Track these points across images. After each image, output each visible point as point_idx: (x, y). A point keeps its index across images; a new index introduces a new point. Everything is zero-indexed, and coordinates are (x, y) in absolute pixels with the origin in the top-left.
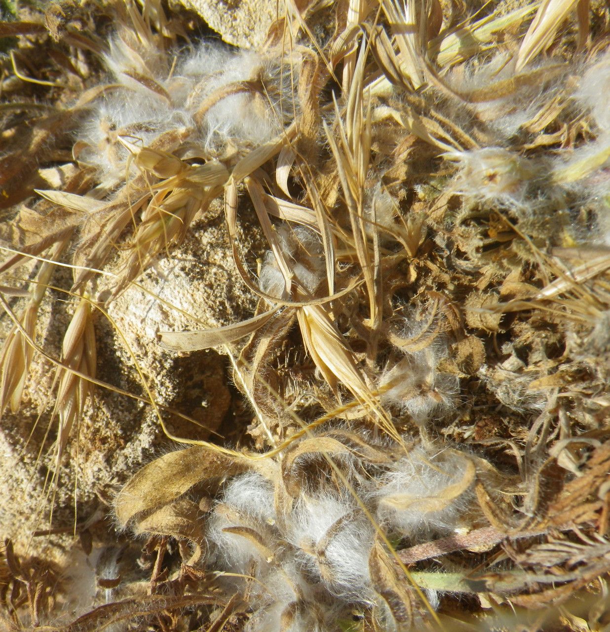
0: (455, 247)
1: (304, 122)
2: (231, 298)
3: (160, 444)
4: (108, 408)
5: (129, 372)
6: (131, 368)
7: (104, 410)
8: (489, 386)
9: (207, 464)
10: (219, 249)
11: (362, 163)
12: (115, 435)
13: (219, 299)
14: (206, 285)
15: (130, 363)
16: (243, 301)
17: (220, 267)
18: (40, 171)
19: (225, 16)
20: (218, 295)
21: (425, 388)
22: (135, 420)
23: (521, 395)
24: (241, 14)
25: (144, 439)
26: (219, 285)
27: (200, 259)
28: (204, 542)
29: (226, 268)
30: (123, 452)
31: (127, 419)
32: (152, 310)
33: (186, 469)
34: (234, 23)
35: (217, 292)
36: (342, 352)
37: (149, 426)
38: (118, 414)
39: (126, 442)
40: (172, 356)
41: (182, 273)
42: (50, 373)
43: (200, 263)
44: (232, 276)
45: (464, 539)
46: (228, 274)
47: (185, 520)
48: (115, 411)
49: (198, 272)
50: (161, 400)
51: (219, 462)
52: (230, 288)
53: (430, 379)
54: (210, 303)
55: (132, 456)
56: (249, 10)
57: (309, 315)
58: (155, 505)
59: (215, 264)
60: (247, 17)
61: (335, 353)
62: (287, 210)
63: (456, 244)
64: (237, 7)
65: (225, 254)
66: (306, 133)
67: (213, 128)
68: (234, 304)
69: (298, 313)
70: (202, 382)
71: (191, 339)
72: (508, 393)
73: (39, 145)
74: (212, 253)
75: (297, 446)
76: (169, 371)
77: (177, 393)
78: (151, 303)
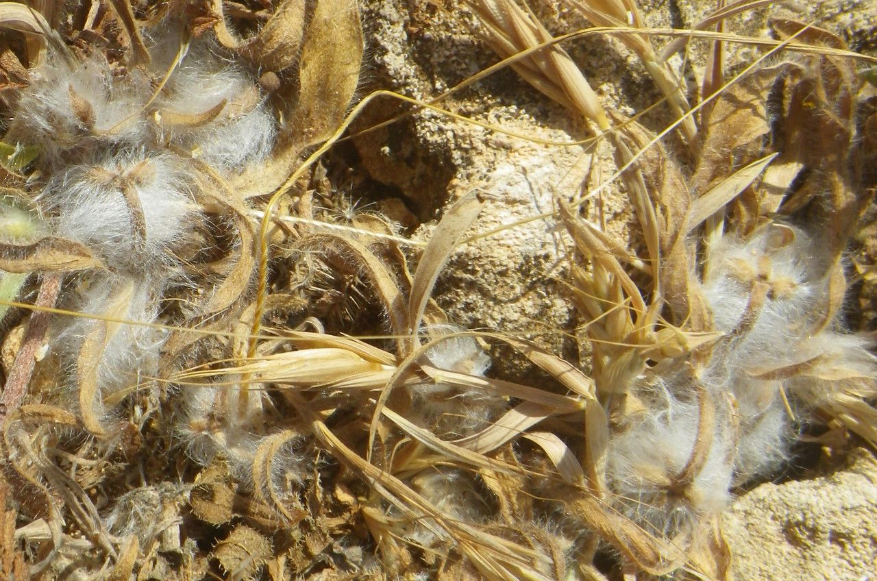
0: (334, 566)
1: (595, 509)
2: (472, 286)
3: (376, 75)
4: (465, 45)
5: (484, 103)
6: (487, 109)
7: (466, 37)
8: (168, 485)
9: (314, 116)
10: (536, 312)
11: (481, 562)
12: (428, 26)
13: (481, 273)
14: (507, 269)
15: (492, 114)
16: (459, 296)
17: (516, 300)
18: (801, 166)
19: (786, 512)
20: (486, 276)
21: (215, 424)
22: (428, 60)
23: (136, 514)
24: (773, 529)
25: (397, 62)
26: (497, 283)
27: (543, 283)
28: (228, 57)
29: (509, 305)
30: (402, 24)
31: (436, 55)
32: (528, 191)
33: (325, 91)
34: (771, 513)
35: (491, 277)
36: (314, 380)
37: (407, 77)
38: (449, 50)
39: (410, 34)
40: (461, 170)
41: (542, 253)
42: (556, 9)
43: (539, 279)
44: (495, 304)
45: (33, 350)
46: (501, 301)
47: (270, 51)
48: (454, 49)
49: (529, 271)
50: (426, 113)
51: (306, 130)
52: (484, 294)
53: (220, 438)
54: (484, 261)
55: (389, 32)
56: (771, 541)
57: (381, 369)
58: (311, 32)
59: (523, 295)
60: (764, 532)
61: (317, 373)
62: (515, 422)
63: (337, 569)
64: (784, 531)
65: (526, 315)
66: (581, 502)
67: (673, 406)
68: (463, 285)
69: (393, 357)
70: (413, 168)
71: (451, 234)
72: (146, 503)
73: (832, 187)
74: (539, 302)
75: (253, 255)
76: (448, 150)
77: (418, 139)
78: (537, 194)
